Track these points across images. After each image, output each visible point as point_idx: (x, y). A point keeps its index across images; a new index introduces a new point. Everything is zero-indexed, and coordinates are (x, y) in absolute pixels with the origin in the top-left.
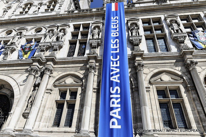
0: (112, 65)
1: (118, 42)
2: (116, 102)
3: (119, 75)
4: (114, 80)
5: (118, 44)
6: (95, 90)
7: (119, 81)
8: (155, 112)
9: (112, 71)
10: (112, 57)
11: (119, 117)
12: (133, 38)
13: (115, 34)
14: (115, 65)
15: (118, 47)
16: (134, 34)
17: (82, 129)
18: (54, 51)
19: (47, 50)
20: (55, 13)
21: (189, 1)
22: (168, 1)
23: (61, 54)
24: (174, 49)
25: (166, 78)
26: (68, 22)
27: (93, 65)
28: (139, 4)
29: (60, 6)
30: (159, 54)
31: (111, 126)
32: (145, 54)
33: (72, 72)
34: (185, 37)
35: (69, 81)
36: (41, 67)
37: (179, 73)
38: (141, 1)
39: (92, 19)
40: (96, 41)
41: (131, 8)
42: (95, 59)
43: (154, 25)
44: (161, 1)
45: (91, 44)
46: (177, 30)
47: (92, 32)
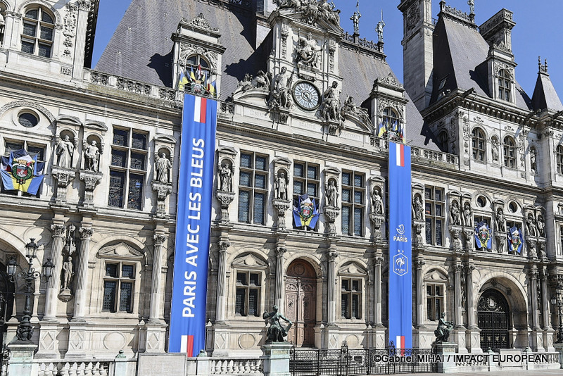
0: (188, 240)
1: (199, 200)
2: (191, 289)
3: (196, 257)
4: (190, 263)
5: (199, 204)
7: (196, 265)
8: (230, 300)
9: (189, 249)
10: (189, 226)
11: (193, 306)
12: (223, 195)
13: (196, 181)
14: (192, 241)
15: (199, 209)
16: (225, 187)
17: (152, 317)
18: (89, 193)
19: (69, 182)
20: (59, 66)
21: (318, 128)
22: (289, 118)
23: (100, 197)
24: (270, 222)
25: (251, 261)
26: (101, 113)
27: (164, 235)
28: (244, 105)
29: (68, 44)
30: (250, 228)
31: (184, 315)
32: (235, 226)
33: (126, 238)
34: (288, 207)
35: (122, 251)
36: (67, 219)
37: (266, 258)
38: (248, 101)
39: (153, 123)
40: (165, 186)
41: (228, 122)
42: (165, 224)
43: (255, 167)
44: (279, 116)
45: (156, 192)
46: (282, 194)
47: (155, 160)
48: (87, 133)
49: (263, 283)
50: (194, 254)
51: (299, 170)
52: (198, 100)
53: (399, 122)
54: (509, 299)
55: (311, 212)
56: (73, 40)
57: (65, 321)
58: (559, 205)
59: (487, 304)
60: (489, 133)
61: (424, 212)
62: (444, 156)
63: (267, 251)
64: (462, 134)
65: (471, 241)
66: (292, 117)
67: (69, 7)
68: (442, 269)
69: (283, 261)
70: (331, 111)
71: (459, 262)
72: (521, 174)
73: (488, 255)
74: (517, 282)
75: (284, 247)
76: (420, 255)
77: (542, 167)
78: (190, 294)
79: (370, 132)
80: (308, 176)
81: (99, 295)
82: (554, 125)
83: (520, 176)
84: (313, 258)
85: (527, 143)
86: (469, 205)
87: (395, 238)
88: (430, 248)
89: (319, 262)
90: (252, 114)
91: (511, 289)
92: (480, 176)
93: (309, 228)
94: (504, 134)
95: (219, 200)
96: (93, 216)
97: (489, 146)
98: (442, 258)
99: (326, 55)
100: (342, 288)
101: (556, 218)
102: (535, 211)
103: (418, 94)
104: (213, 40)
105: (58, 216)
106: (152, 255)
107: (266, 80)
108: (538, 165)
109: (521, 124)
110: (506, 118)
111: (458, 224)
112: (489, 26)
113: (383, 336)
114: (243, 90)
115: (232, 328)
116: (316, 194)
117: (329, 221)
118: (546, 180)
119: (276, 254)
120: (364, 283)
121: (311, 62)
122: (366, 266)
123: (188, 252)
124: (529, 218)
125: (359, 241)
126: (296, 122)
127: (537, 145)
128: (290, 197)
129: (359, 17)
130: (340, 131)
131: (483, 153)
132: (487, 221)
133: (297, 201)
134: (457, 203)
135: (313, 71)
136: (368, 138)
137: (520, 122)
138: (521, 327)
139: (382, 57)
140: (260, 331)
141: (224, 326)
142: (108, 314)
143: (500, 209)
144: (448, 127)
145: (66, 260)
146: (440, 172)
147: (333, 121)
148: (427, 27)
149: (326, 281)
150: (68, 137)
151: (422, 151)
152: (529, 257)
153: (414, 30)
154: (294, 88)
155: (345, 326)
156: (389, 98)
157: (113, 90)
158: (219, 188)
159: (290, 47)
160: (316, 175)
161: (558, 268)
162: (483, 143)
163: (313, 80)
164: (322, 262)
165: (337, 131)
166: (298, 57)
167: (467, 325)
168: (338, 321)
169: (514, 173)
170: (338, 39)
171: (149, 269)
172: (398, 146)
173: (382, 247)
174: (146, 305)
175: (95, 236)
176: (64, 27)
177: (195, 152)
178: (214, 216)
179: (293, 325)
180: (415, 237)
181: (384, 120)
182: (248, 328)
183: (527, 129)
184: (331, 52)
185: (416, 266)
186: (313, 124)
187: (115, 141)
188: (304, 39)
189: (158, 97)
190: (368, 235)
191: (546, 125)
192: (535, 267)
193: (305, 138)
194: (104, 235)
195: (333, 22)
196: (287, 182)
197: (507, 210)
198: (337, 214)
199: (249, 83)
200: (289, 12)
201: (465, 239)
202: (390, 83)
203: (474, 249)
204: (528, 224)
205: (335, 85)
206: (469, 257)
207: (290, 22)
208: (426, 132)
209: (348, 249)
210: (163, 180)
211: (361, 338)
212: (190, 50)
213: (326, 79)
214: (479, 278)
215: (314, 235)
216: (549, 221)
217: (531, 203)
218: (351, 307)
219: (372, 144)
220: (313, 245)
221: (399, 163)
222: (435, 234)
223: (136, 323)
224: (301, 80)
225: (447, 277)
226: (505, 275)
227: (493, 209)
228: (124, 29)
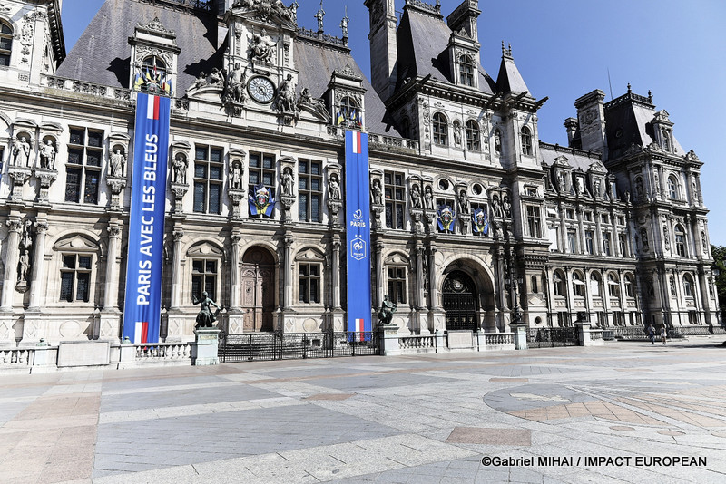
0: (142, 231)
1: (153, 192)
2: (145, 278)
3: (151, 247)
4: (145, 252)
5: (153, 197)
6: (119, 260)
7: (150, 255)
8: (185, 287)
9: (144, 239)
10: (143, 217)
11: (148, 294)
12: (177, 187)
13: (150, 175)
14: (147, 232)
15: (153, 201)
16: (179, 179)
17: (106, 305)
18: (44, 190)
19: (25, 181)
20: (17, 73)
21: (274, 119)
22: (243, 112)
23: (56, 194)
24: (225, 211)
25: (206, 249)
26: (56, 115)
27: (117, 227)
28: (198, 101)
29: (25, 52)
30: (205, 218)
31: (139, 303)
32: (188, 216)
33: (81, 231)
34: (242, 197)
35: (78, 243)
37: (222, 246)
38: (203, 97)
39: (108, 122)
40: (119, 181)
41: (182, 118)
42: (119, 217)
43: (211, 161)
44: (233, 110)
45: (110, 186)
46: (236, 184)
47: (109, 156)
48: (43, 134)
49: (219, 270)
50: (148, 244)
51: (254, 161)
52: (151, 98)
53: (357, 111)
54: (476, 280)
55: (267, 200)
56: (30, 49)
57: (22, 311)
58: (525, 185)
59: (453, 286)
60: (451, 118)
61: (383, 197)
62: (404, 142)
63: (223, 239)
64: (422, 120)
65: (434, 223)
66: (246, 109)
67: (26, 18)
68: (403, 252)
69: (239, 248)
70: (285, 102)
71: (420, 245)
72: (488, 156)
73: (451, 237)
74: (482, 264)
75: (239, 235)
76: (379, 239)
77: (507, 148)
78: (145, 282)
79: (326, 121)
80: (264, 168)
81: (56, 285)
82: (518, 107)
83: (484, 158)
84: (270, 244)
85: (490, 126)
86: (431, 189)
87: (352, 223)
88: (391, 232)
89: (275, 249)
90: (207, 109)
91: (477, 269)
92: (440, 160)
93: (265, 216)
94: (466, 118)
95: (173, 193)
96: (48, 211)
97: (451, 131)
98: (403, 242)
99: (281, 50)
100: (300, 273)
101: (522, 199)
102: (501, 192)
103: (383, 84)
104: (169, 42)
105: (13, 213)
106: (107, 247)
107: (220, 76)
108: (503, 147)
109: (485, 107)
110: (468, 102)
111: (419, 207)
112: (456, 16)
113: (341, 319)
114: (197, 87)
115: (187, 314)
116: (272, 183)
117: (285, 209)
118: (512, 162)
119: (231, 243)
120: (322, 268)
121: (265, 57)
122: (324, 251)
123: (142, 243)
124: (494, 199)
125: (317, 227)
126: (251, 115)
127: (502, 127)
128: (246, 186)
129: (323, 15)
130: (296, 122)
131: (445, 138)
132: (450, 203)
133: (252, 190)
134: (418, 187)
135: (267, 65)
136: (324, 128)
137: (482, 105)
138: (489, 308)
139: (347, 51)
141: (178, 312)
142: (65, 303)
143: (463, 192)
144: (410, 114)
145: (22, 253)
146: (400, 157)
147: (288, 112)
148: (389, 20)
149: (283, 267)
150: (24, 138)
151: (381, 138)
152: (495, 238)
153: (378, 24)
154: (249, 82)
155: (303, 310)
156: (347, 88)
157: (69, 93)
158: (173, 180)
159: (244, 45)
160: (272, 165)
161: (526, 248)
162: (445, 128)
163: (268, 75)
164: (279, 249)
165: (293, 122)
166: (252, 53)
167: (430, 306)
168: (295, 305)
169: (478, 156)
170: (292, 34)
171: (103, 261)
172: (355, 134)
173: (338, 232)
174: (101, 294)
175: (51, 230)
176: (21, 37)
177: (148, 147)
178: (168, 207)
179: (251, 310)
180: (374, 222)
181: (342, 109)
183: (490, 112)
184: (286, 47)
185: (374, 251)
186: (269, 116)
187: (71, 141)
188: (258, 36)
189: (113, 97)
190: (325, 220)
191: (510, 108)
192: (501, 247)
193: (259, 129)
194: (61, 229)
195: (286, 18)
196: (242, 173)
197: (470, 192)
198: (293, 202)
199: (203, 80)
200: (242, 11)
201: (427, 222)
202: (348, 74)
203: (437, 232)
204: (494, 206)
205: (289, 78)
206: (431, 239)
207: (243, 20)
208: (389, 120)
209: (305, 235)
210: (117, 175)
211: (320, 322)
212: (145, 53)
213: (281, 72)
214: (442, 260)
215: (270, 223)
216: (515, 201)
217: (497, 184)
218: (309, 291)
219: (329, 133)
220: (269, 232)
221: (355, 151)
222: (395, 218)
223: (92, 311)
224: (255, 74)
225: (409, 260)
226: (470, 256)
227: (457, 192)
228: (87, 37)
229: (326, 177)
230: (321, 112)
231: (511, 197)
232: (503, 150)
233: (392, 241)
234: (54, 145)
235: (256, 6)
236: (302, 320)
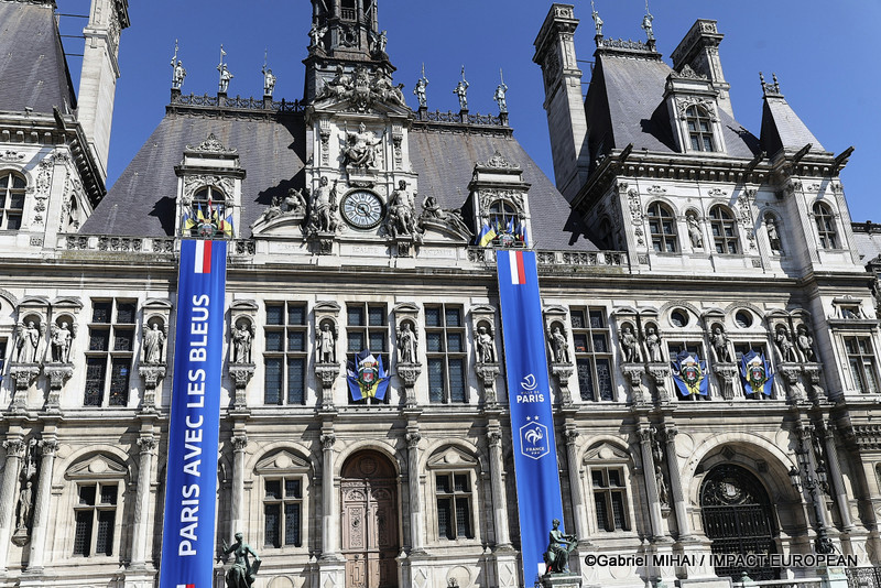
0: (187, 440)
1: (203, 379)
3: (199, 462)
4: (190, 472)
5: (203, 385)
6: (155, 488)
7: (198, 474)
8: (254, 523)
9: (190, 451)
10: (188, 418)
11: (195, 538)
12: (237, 369)
13: (198, 353)
14: (193, 439)
15: (202, 392)
16: (240, 357)
17: (134, 560)
18: (55, 393)
19: (31, 383)
20: (27, 237)
21: (383, 250)
22: (335, 246)
23: (72, 397)
24: (312, 399)
25: (284, 461)
26: (76, 285)
27: (150, 437)
28: (269, 239)
29: (39, 209)
30: (281, 412)
31: (181, 553)
32: (253, 412)
33: (104, 448)
34: (336, 374)
35: (99, 466)
36: (26, 431)
37: (308, 453)
38: (274, 233)
39: (143, 287)
40: (156, 369)
41: (244, 266)
42: (154, 422)
43: (289, 324)
44: (319, 245)
45: (143, 377)
46: (327, 355)
47: (143, 335)
48: (57, 313)
49: (305, 493)
50: (195, 459)
51: (356, 316)
52: (200, 244)
53: (517, 219)
54: (766, 480)
55: (375, 376)
56: (46, 203)
57: (18, 573)
58: (835, 302)
59: (720, 493)
60: (680, 206)
61: (571, 350)
62: (601, 257)
63: (309, 443)
64: (628, 217)
65: (668, 386)
66: (339, 241)
67: (43, 165)
68: (616, 439)
69: (334, 456)
70: (398, 223)
71: (645, 425)
72: (758, 259)
73: (703, 406)
74: (771, 449)
75: (332, 434)
76: (569, 421)
77: (792, 243)
78: (190, 519)
79: (466, 241)
80: (370, 326)
81: (68, 532)
82: (801, 172)
83: (750, 265)
84: (383, 445)
85: (756, 211)
86: (655, 327)
87: (519, 398)
88: (591, 407)
89: (393, 451)
90: (283, 249)
91: (765, 461)
92: (668, 277)
93: (375, 401)
94: (707, 204)
95: (232, 377)
96: (59, 423)
97: (682, 228)
98: (614, 422)
99: (389, 148)
100: (438, 489)
101: (832, 326)
102: (790, 320)
103: (570, 172)
104: (230, 164)
105: (13, 429)
106: (137, 468)
107: (300, 200)
108: (784, 241)
109: (740, 181)
110: (708, 177)
111: (637, 360)
112: (684, 50)
113: (513, 566)
114: (267, 220)
116: (385, 347)
117: (405, 386)
118: (804, 264)
119: (321, 450)
120: (474, 478)
121: (364, 162)
122: (474, 450)
123: (186, 457)
124: (779, 333)
125: (460, 411)
126: (347, 249)
127: (777, 209)
128: (342, 357)
130: (417, 250)
131: (673, 241)
132: (695, 348)
133: (353, 362)
134: (632, 327)
135: (369, 173)
136: (463, 252)
137: (736, 178)
138: (797, 531)
139: (507, 132)
140: (301, 570)
142: (80, 559)
143: (715, 326)
144: (609, 211)
145: (24, 487)
146: (594, 282)
147: (403, 236)
148: (569, 76)
149: (407, 481)
150: (32, 324)
151: (559, 256)
152: (790, 400)
153: (555, 85)
154: (342, 202)
155: (445, 553)
156: (497, 187)
157: (93, 253)
158: (232, 359)
159: (334, 149)
160: (384, 321)
161: (852, 413)
162: (670, 224)
163: (372, 186)
164: (399, 451)
165: (412, 251)
166: (346, 158)
167: (676, 533)
168: (432, 544)
169: (737, 262)
170: (404, 123)
171: (133, 491)
172: (512, 254)
173: (497, 416)
174: (128, 542)
175: (64, 450)
176: (36, 189)
177: (197, 314)
178: (225, 400)
179: (361, 556)
180: (558, 393)
181: (493, 220)
182: (282, 567)
183: (751, 187)
184: (396, 142)
185: (564, 443)
186: (374, 246)
187: (95, 319)
188: (354, 133)
189: (151, 251)
190: (474, 398)
191: (786, 175)
192: (804, 416)
193: (359, 268)
194: (75, 447)
195: (394, 101)
196: (335, 337)
197: (730, 324)
198: (418, 373)
200: (328, 103)
201: (654, 384)
202: (498, 166)
203: (676, 399)
204: (779, 344)
205: (403, 185)
206: (665, 413)
207: (331, 117)
208: (576, 225)
209: (441, 425)
210: (152, 360)
211: (476, 571)
212: (196, 183)
213: (390, 180)
214: (690, 449)
215: (383, 410)
216: (821, 332)
217: (781, 306)
218: (454, 519)
219: (472, 258)
220: (381, 426)
221: (515, 280)
222: (598, 378)
223: (115, 570)
224: (353, 189)
225: (628, 452)
226: (745, 437)
227: (705, 328)
228: (129, 176)
229: (471, 328)
230: (456, 228)
231: (810, 325)
232: (786, 247)
233: (594, 422)
234: (70, 328)
235: (348, 93)
236: (446, 570)
